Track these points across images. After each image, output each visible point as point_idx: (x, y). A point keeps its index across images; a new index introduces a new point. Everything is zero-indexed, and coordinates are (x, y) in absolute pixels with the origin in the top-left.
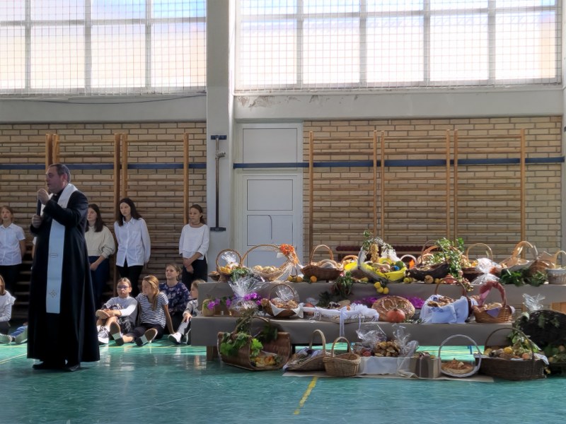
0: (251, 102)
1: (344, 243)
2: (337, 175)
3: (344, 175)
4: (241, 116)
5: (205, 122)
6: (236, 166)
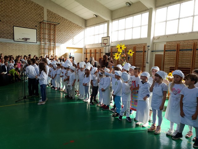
0: (156, 39)
1: (172, 67)
2: (172, 53)
3: (173, 53)
4: (154, 42)
5: (146, 43)
6: (152, 51)
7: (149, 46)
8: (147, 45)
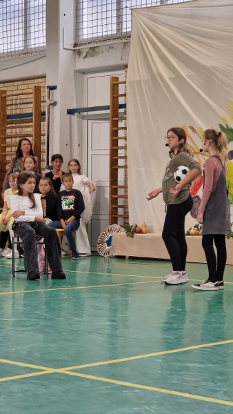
0: (85, 54)
6: (70, 112)
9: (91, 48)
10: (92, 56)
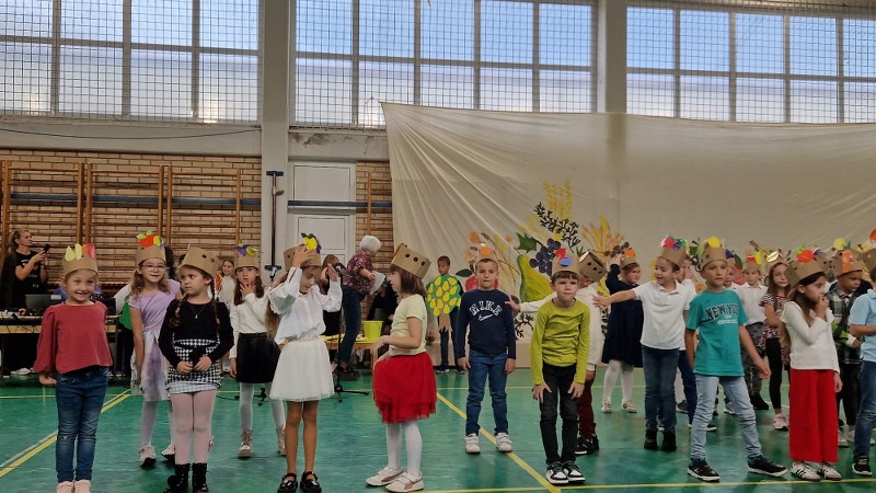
0: (306, 140)
5: (260, 157)
6: (290, 203)
7: (281, 174)
8: (266, 167)
9: (316, 134)
10: (319, 144)
